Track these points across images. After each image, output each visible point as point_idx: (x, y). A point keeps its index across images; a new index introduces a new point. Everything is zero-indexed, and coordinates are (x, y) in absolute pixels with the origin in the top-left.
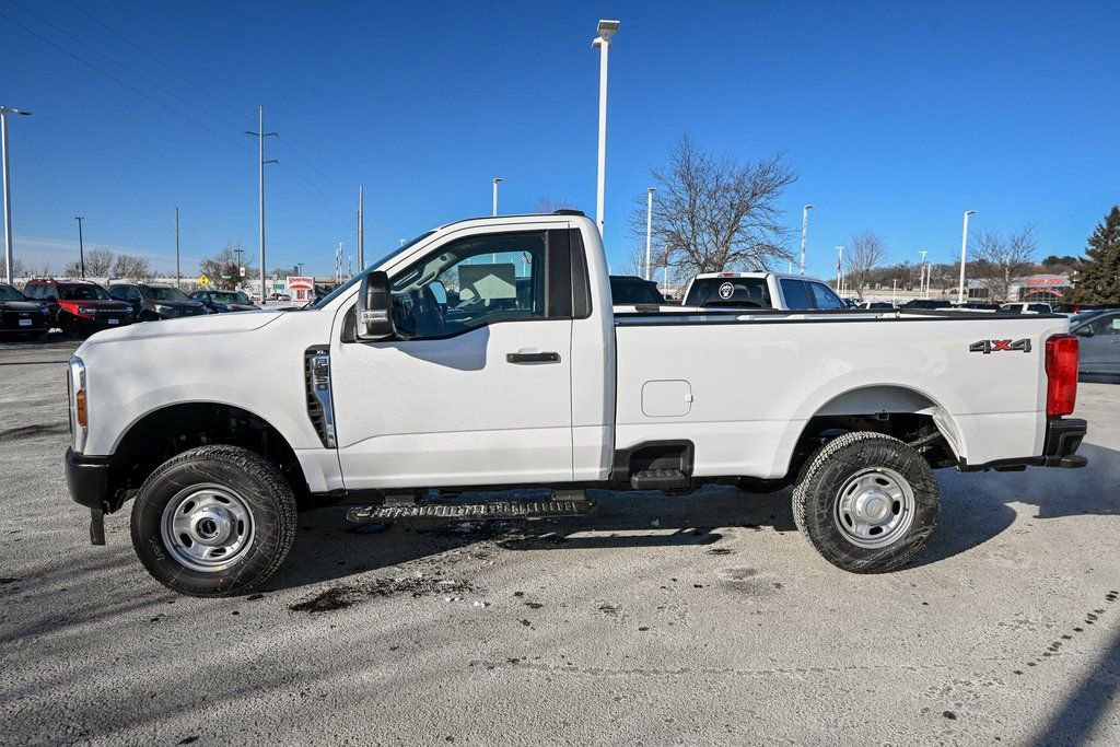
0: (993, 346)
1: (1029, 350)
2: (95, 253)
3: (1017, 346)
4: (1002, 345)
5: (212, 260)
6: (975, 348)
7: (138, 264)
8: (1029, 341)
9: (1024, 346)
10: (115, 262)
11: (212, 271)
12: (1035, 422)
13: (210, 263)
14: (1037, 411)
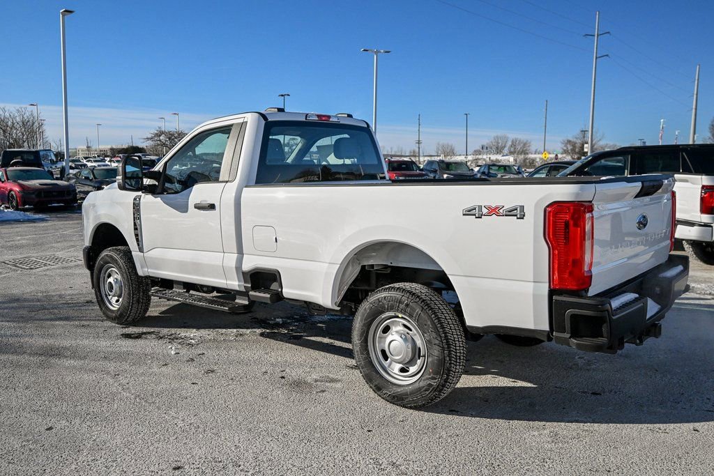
0: (485, 211)
1: (522, 218)
2: (497, 137)
3: (511, 213)
4: (494, 211)
5: (571, 139)
6: (469, 212)
7: (525, 144)
8: (522, 208)
9: (517, 213)
10: (509, 143)
11: (570, 147)
12: (531, 292)
13: (569, 142)
14: (534, 282)
